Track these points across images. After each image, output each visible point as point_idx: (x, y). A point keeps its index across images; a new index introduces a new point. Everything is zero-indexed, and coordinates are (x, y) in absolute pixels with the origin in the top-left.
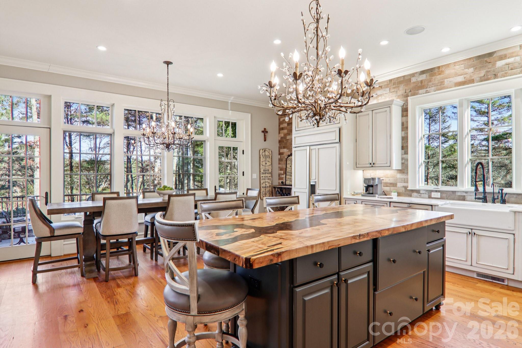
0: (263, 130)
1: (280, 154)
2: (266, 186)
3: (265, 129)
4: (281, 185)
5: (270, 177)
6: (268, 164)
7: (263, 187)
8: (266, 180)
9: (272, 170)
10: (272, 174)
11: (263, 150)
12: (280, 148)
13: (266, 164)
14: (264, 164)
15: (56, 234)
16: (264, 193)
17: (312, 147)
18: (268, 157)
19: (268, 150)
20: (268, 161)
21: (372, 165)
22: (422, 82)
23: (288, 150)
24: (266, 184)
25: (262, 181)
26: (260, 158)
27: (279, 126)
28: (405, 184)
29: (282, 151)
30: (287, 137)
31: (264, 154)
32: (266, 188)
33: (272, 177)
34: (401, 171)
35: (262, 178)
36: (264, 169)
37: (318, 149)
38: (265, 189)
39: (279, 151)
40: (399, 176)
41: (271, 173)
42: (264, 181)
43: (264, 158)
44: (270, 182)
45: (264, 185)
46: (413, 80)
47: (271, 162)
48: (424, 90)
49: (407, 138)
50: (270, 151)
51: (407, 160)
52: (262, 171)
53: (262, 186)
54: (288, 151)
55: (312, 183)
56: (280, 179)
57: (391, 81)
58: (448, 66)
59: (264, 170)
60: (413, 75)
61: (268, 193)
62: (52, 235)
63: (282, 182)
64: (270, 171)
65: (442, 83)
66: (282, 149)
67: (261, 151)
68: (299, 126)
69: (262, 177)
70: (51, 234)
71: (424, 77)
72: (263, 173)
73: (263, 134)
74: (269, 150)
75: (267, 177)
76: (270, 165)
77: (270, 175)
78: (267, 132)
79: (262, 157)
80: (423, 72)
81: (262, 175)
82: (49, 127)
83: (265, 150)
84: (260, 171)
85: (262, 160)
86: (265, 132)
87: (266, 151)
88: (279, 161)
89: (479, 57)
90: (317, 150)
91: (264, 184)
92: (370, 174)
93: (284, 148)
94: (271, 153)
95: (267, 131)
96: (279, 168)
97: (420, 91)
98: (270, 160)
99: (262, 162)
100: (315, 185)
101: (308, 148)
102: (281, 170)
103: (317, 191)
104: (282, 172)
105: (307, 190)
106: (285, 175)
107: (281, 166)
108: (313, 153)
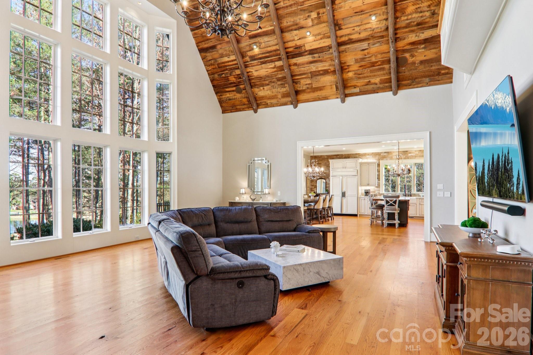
17: (343, 177)
21: (368, 185)
22: (385, 156)
28: (379, 192)
34: (377, 187)
40: (376, 189)
46: (382, 154)
48: (385, 159)
49: (379, 175)
51: (380, 183)
55: (343, 192)
57: (373, 153)
58: (394, 152)
60: (382, 153)
65: (392, 157)
68: (334, 167)
71: (385, 154)
80: (385, 152)
81: (307, 188)
86: (308, 167)
89: (404, 151)
90: (346, 178)
92: (367, 188)
97: (384, 159)
100: (345, 193)
101: (341, 177)
102: (312, 186)
103: (346, 195)
104: (313, 187)
105: (341, 195)
106: (315, 189)
107: (312, 184)
108: (344, 179)
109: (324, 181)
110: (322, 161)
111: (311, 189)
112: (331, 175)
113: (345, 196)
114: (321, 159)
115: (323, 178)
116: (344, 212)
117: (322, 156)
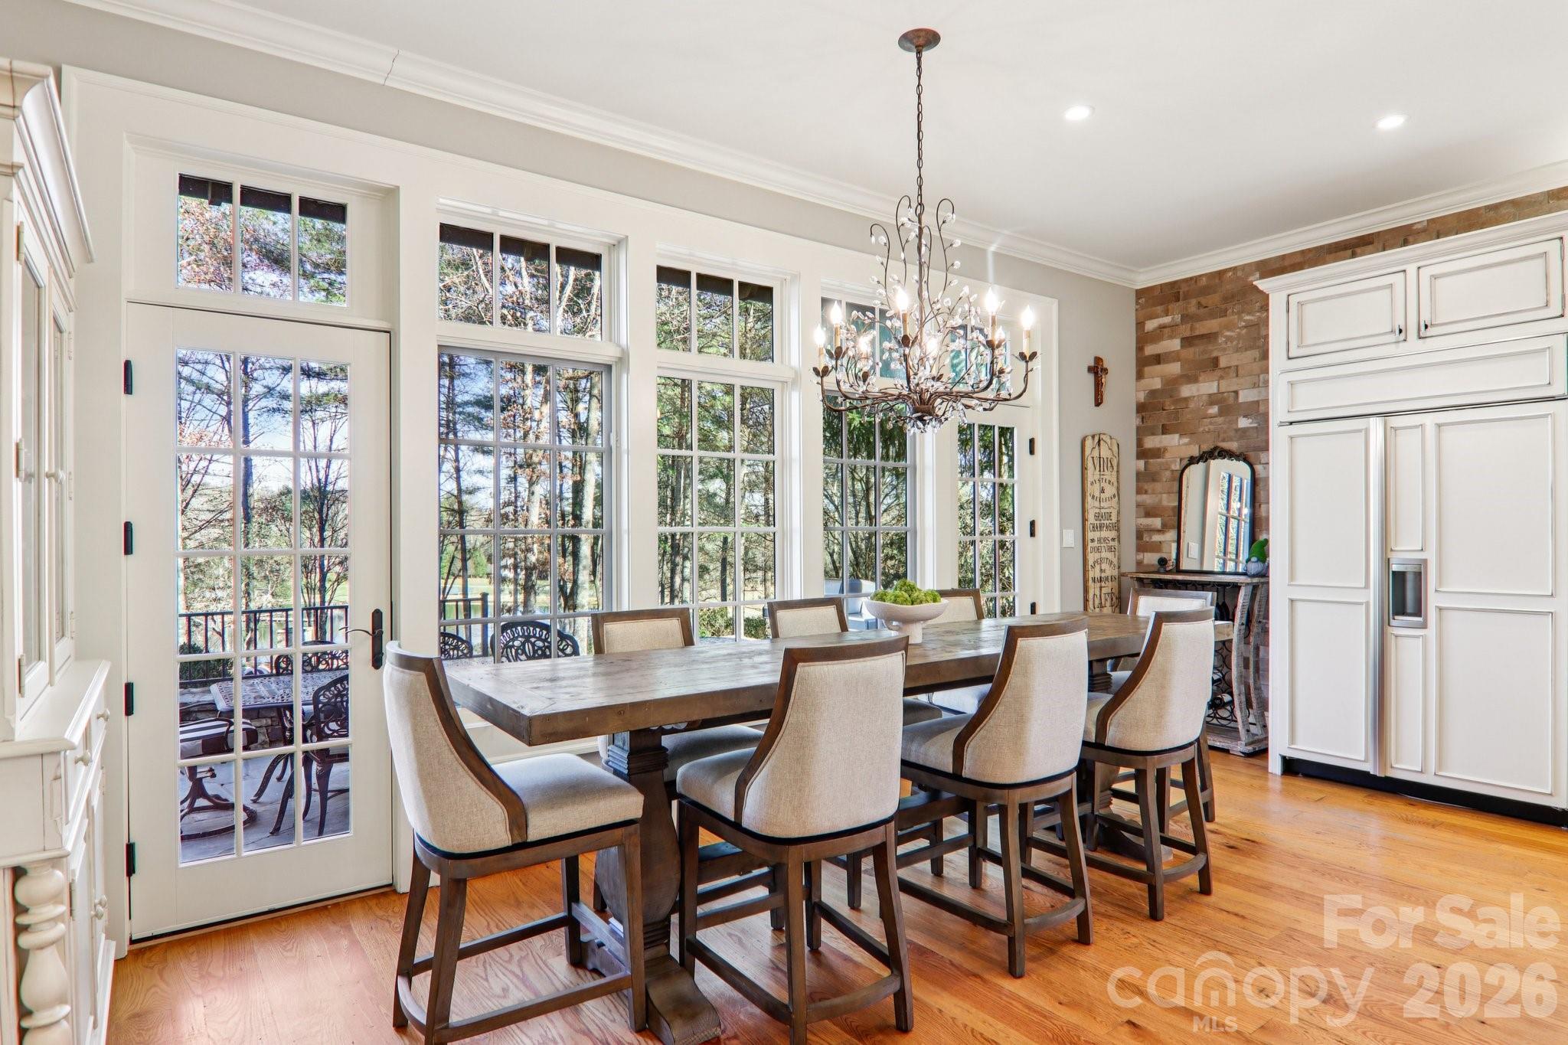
0: (1092, 364)
1: (1142, 453)
2: (1103, 575)
3: (1098, 360)
4: (1158, 572)
5: (1113, 539)
6: (1110, 491)
7: (1094, 580)
8: (1104, 554)
9: (1119, 513)
10: (1118, 530)
11: (1093, 437)
12: (1141, 433)
13: (1103, 491)
14: (1097, 494)
15: (533, 835)
16: (1097, 602)
17: (1394, 421)
18: (1109, 465)
19: (1108, 441)
20: (1110, 482)
23: (1186, 440)
24: (1104, 566)
25: (1092, 558)
26: (1084, 468)
27: (1140, 349)
29: (1151, 442)
30: (1179, 392)
31: (1096, 454)
32: (1103, 584)
33: (1119, 541)
35: (1090, 545)
36: (1097, 511)
37: (1439, 426)
38: (1101, 588)
39: (1139, 443)
41: (1117, 527)
42: (1097, 556)
43: (1098, 468)
44: (1115, 561)
45: (1098, 575)
47: (1115, 484)
50: (1114, 441)
52: (1091, 519)
53: (1091, 574)
54: (1189, 444)
55: (1395, 568)
56: (1142, 547)
59: (1097, 516)
61: (1108, 604)
62: (519, 840)
63: (1163, 562)
64: (1114, 519)
66: (1153, 434)
67: (1089, 443)
68: (1309, 341)
69: (1093, 541)
70: (516, 832)
72: (1095, 528)
73: (1091, 378)
74: (1111, 438)
75: (1106, 539)
76: (1114, 496)
77: (1113, 534)
78: (1105, 371)
79: (1090, 464)
81: (1090, 535)
82: (384, 325)
83: (1099, 441)
84: (1084, 520)
85: (1090, 478)
86: (1098, 370)
87: (1102, 442)
88: (1138, 480)
90: (1430, 431)
91: (1098, 567)
93: (1165, 430)
94: (1115, 449)
95: (1105, 366)
96: (1138, 505)
98: (1114, 480)
99: (1092, 484)
100: (1419, 576)
101: (1376, 425)
102: (1149, 513)
103: (1433, 601)
104: (1157, 522)
105: (1372, 594)
106: (1171, 535)
107: (1147, 499)
108: (1408, 445)
109: (1241, 469)
110: (1224, 313)
111: (1139, 535)
112: (1278, 412)
113: (1418, 612)
114: (1213, 299)
115: (1233, 446)
116: (1406, 766)
117: (1220, 274)
